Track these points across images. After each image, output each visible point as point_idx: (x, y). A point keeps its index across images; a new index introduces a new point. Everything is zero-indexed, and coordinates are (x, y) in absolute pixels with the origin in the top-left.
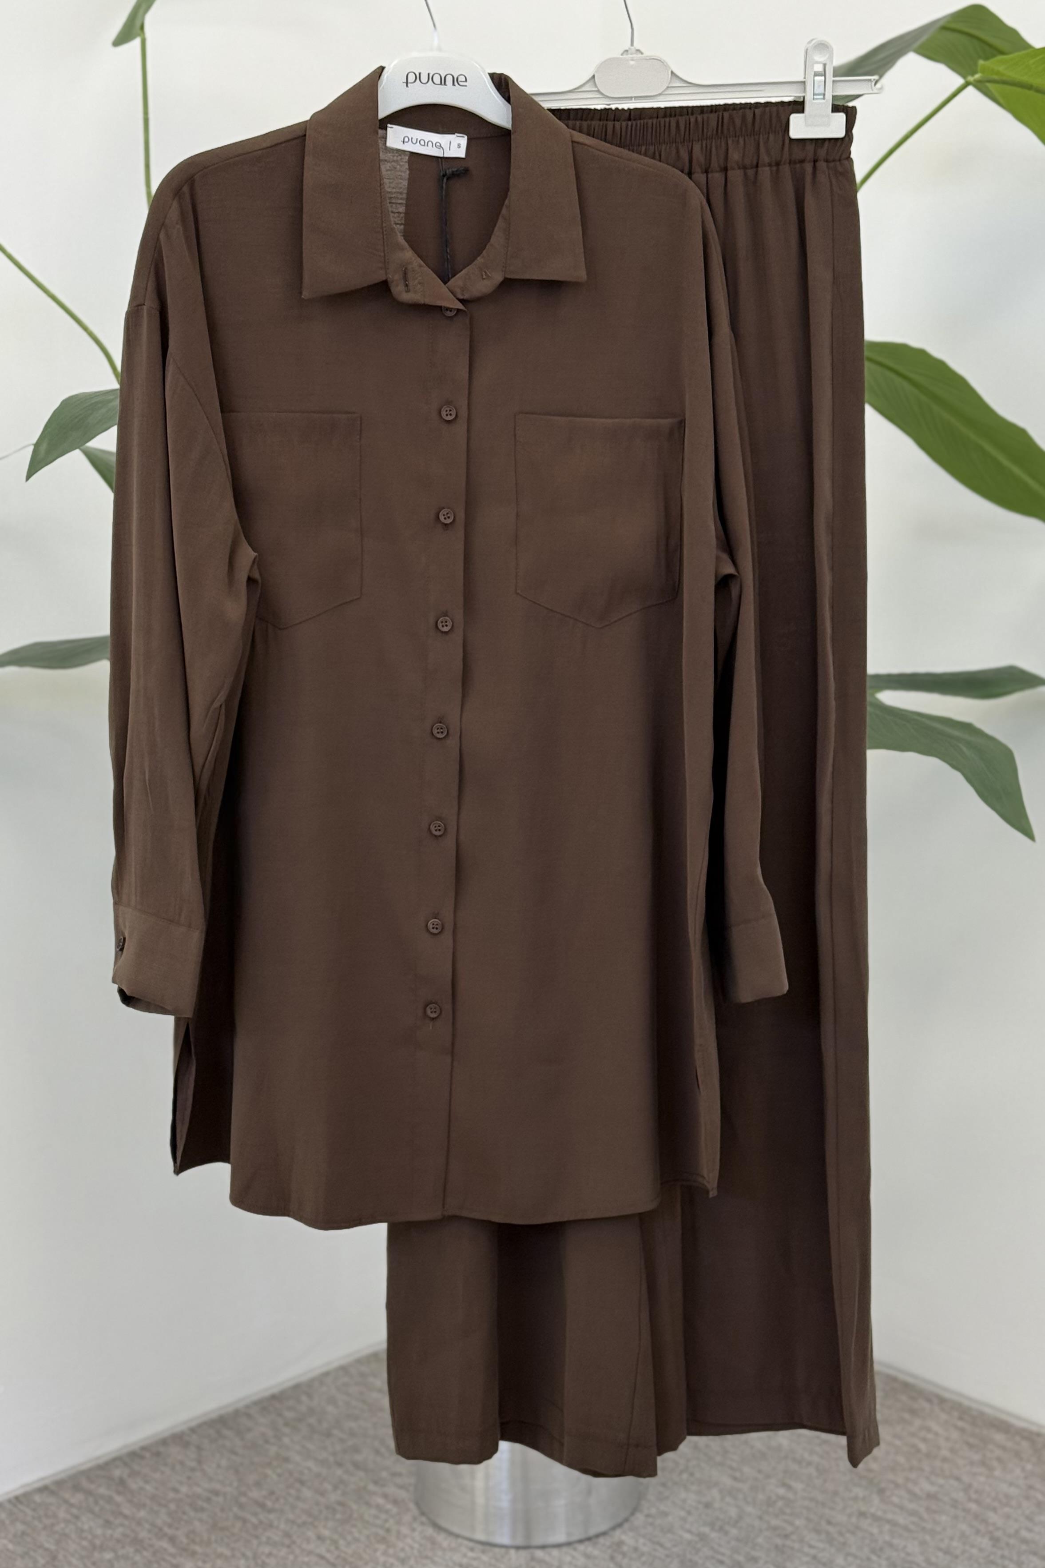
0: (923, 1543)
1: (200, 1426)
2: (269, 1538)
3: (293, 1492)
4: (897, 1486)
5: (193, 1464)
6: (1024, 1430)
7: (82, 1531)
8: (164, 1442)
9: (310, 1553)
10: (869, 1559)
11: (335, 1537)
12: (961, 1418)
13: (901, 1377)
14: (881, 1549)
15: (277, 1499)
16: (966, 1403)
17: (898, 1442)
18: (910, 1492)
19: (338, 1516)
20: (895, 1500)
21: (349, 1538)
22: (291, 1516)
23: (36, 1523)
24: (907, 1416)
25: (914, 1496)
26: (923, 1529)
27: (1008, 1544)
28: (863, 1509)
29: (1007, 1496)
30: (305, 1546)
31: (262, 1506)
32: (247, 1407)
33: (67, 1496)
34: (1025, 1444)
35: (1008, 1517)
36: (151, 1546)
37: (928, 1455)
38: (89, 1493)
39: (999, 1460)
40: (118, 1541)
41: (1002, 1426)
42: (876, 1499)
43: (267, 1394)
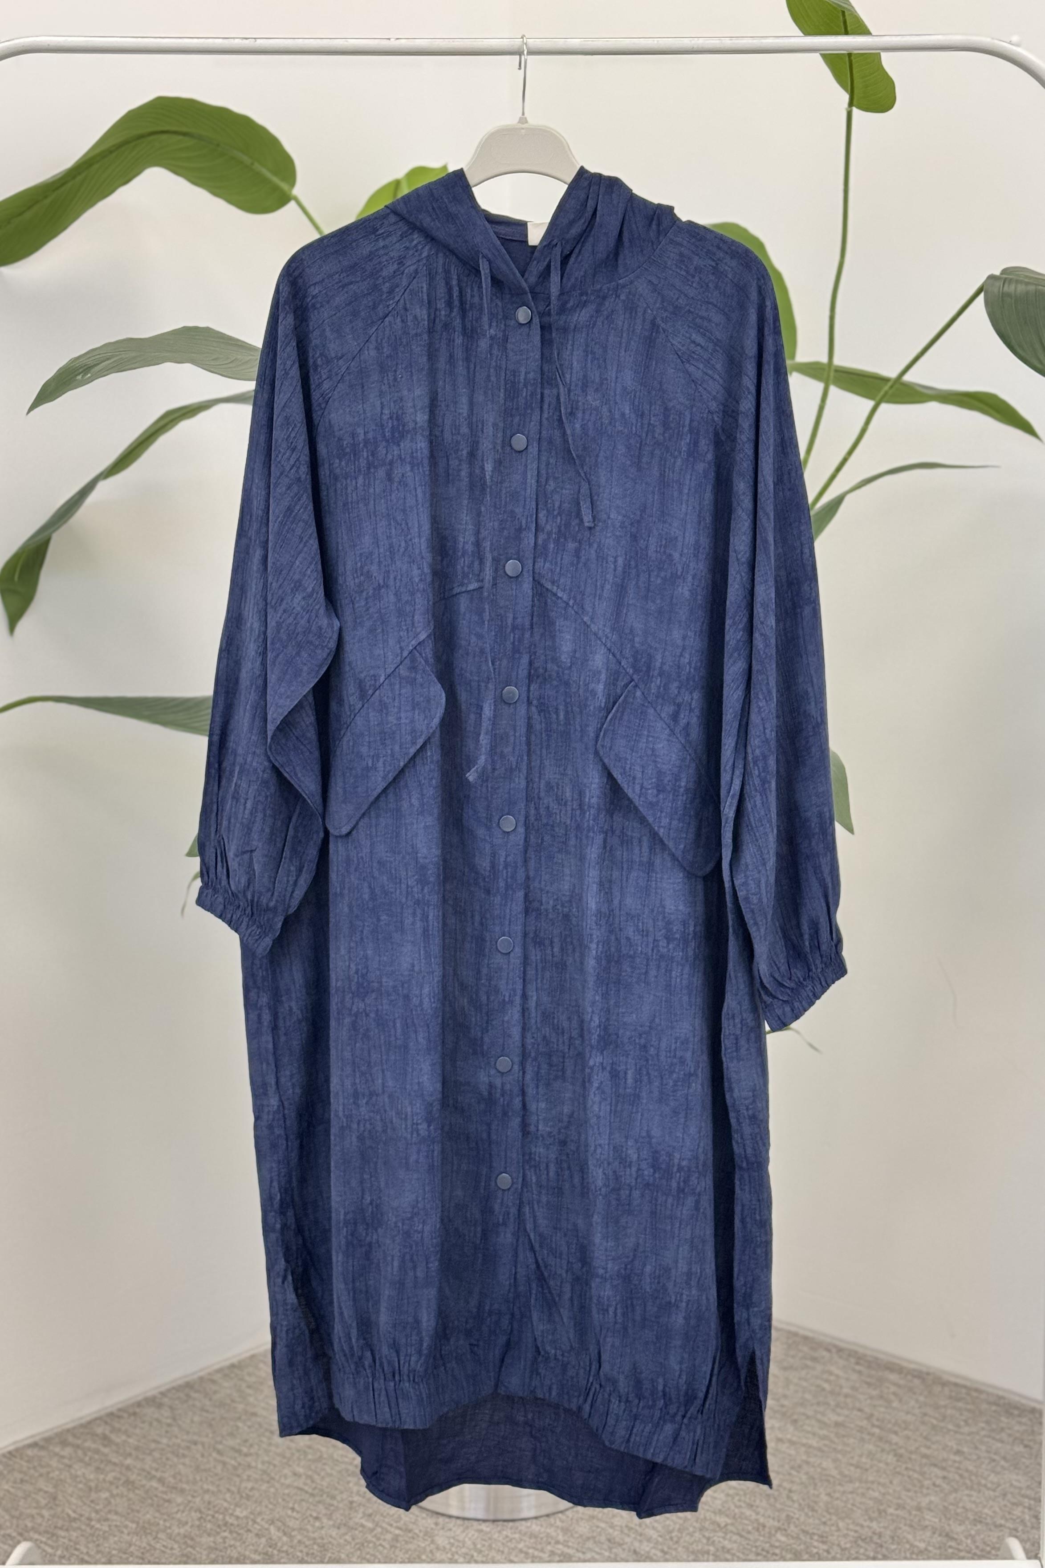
0: (835, 1460)
1: (169, 1390)
2: (249, 1476)
3: (265, 1439)
4: (808, 1417)
5: (169, 1421)
6: (914, 1370)
7: (77, 1476)
8: (139, 1404)
9: (288, 1486)
10: (790, 1474)
11: (310, 1473)
12: (857, 1363)
13: (801, 1332)
14: (800, 1467)
15: (251, 1446)
16: (861, 1350)
17: (805, 1384)
18: (819, 1421)
19: (310, 1457)
20: (809, 1429)
21: (323, 1474)
22: (266, 1459)
23: (32, 1471)
24: (809, 1363)
25: (823, 1425)
26: (835, 1449)
27: (910, 1459)
28: (780, 1436)
29: (905, 1422)
30: (283, 1480)
31: (239, 1451)
32: (209, 1374)
33: (57, 1450)
34: (917, 1382)
35: (908, 1438)
36: (143, 1486)
37: (832, 1392)
38: (78, 1447)
39: (894, 1394)
40: (111, 1483)
41: (893, 1367)
42: (791, 1428)
43: (228, 1363)
